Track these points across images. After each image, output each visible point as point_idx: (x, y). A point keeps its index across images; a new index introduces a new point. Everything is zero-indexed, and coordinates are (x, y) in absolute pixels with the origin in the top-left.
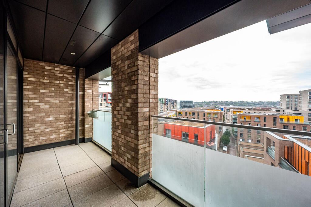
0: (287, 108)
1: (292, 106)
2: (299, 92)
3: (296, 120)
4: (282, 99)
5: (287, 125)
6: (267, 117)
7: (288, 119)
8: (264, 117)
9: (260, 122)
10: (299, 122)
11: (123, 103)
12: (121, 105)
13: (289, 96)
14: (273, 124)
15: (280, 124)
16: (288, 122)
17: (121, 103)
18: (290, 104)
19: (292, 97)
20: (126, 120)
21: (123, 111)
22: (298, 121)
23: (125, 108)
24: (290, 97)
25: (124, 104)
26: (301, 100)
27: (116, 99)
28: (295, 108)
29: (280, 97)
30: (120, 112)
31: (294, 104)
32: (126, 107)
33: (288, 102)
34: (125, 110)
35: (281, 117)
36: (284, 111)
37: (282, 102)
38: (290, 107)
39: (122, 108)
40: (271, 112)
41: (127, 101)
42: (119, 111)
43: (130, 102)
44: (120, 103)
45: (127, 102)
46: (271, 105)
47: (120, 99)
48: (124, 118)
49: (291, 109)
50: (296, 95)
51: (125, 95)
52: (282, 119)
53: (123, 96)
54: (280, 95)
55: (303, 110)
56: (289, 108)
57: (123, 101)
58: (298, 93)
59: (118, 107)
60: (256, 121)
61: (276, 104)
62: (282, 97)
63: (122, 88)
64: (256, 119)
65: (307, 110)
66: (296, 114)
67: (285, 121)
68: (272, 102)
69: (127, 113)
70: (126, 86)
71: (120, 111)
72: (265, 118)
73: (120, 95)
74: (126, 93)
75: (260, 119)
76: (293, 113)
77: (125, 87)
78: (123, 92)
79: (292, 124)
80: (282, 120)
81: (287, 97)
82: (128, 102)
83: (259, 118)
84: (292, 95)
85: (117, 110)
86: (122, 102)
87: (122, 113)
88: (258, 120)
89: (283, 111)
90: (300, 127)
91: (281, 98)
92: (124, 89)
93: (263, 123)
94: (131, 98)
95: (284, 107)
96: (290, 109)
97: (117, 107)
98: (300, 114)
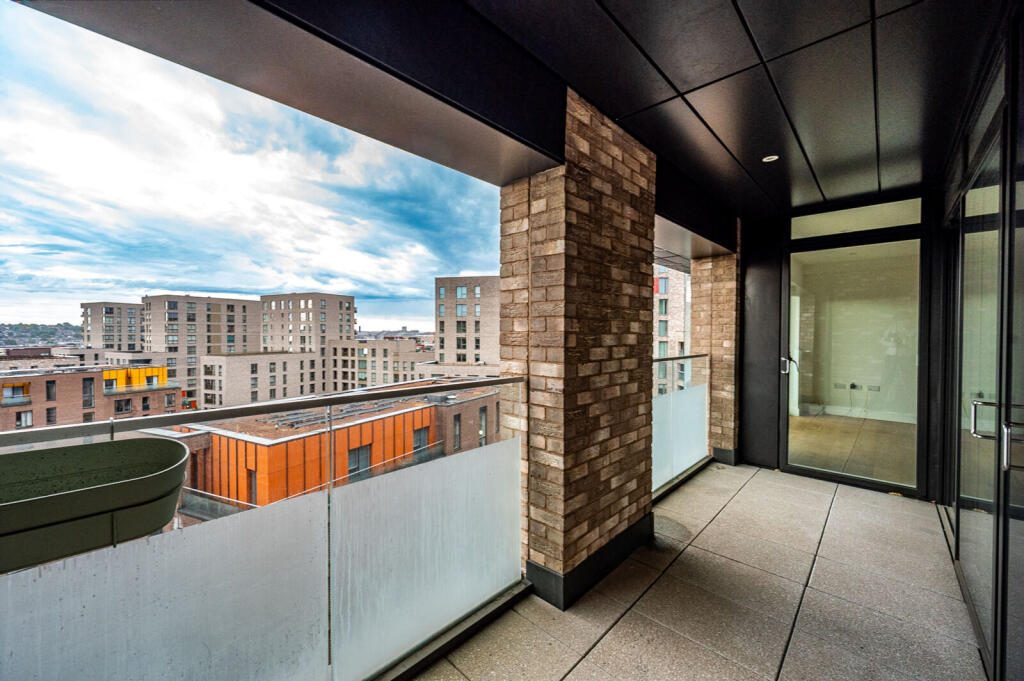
0: (108, 346)
1: (120, 340)
2: (143, 298)
3: (149, 380)
4: (89, 319)
5: (127, 397)
6: (58, 382)
7: (129, 379)
8: (48, 382)
9: (30, 403)
10: (156, 384)
11: (616, 334)
12: (608, 340)
13: (111, 309)
14: (81, 402)
15: (106, 399)
16: (128, 389)
17: (610, 333)
18: (116, 334)
19: (120, 313)
20: (626, 384)
21: (618, 359)
22: (155, 380)
23: (622, 349)
24: (115, 311)
25: (619, 337)
26: (148, 323)
27: (590, 316)
28: (129, 345)
29: (83, 310)
30: (608, 363)
31: (125, 333)
32: (625, 345)
33: (109, 328)
34: (623, 356)
35: (106, 376)
36: (99, 356)
37: (89, 328)
38: (116, 343)
39: (615, 349)
40: (62, 364)
41: (629, 328)
42: (600, 361)
43: (637, 330)
44: (605, 333)
45: (628, 331)
46: (33, 336)
47: (605, 319)
48: (620, 381)
49: (120, 349)
50: (131, 307)
51: (624, 308)
52: (109, 383)
53: (617, 309)
54: (83, 305)
55: (153, 350)
56: (112, 346)
57: (619, 328)
58: (139, 302)
59: (599, 350)
60: (10, 401)
61: (53, 334)
62: (89, 310)
63: (616, 285)
64: (7, 393)
65: (163, 350)
66: (138, 361)
67: (120, 387)
68: (35, 326)
69: (630, 363)
70: (625, 281)
71: (607, 360)
72: (50, 384)
73: (606, 306)
74: (625, 302)
75: (31, 389)
76: (132, 362)
77: (625, 285)
78: (617, 296)
79: (140, 392)
80: (112, 385)
81: (106, 313)
82: (632, 330)
83: (22, 388)
84: (121, 306)
85: (592, 358)
86: (614, 330)
87: (613, 366)
88: (20, 398)
89: (93, 357)
90: (159, 397)
91: (84, 315)
92: (620, 288)
93: (41, 405)
94: (638, 320)
95: (97, 343)
96: (116, 348)
97: (595, 346)
98: (148, 361)
